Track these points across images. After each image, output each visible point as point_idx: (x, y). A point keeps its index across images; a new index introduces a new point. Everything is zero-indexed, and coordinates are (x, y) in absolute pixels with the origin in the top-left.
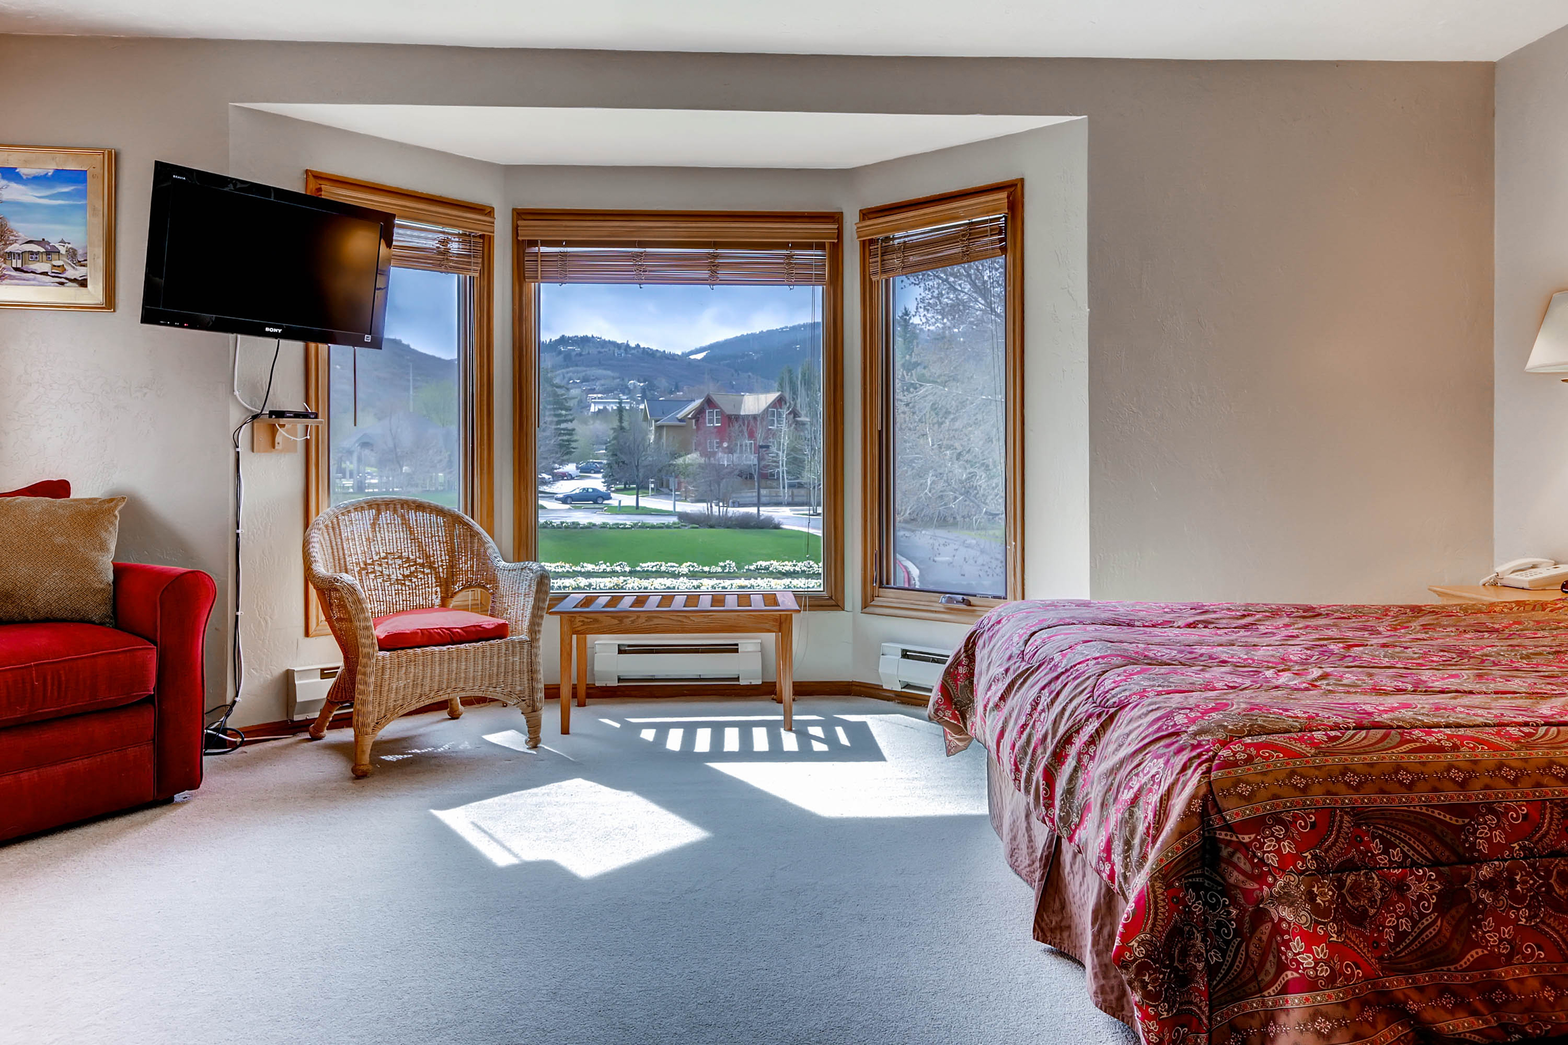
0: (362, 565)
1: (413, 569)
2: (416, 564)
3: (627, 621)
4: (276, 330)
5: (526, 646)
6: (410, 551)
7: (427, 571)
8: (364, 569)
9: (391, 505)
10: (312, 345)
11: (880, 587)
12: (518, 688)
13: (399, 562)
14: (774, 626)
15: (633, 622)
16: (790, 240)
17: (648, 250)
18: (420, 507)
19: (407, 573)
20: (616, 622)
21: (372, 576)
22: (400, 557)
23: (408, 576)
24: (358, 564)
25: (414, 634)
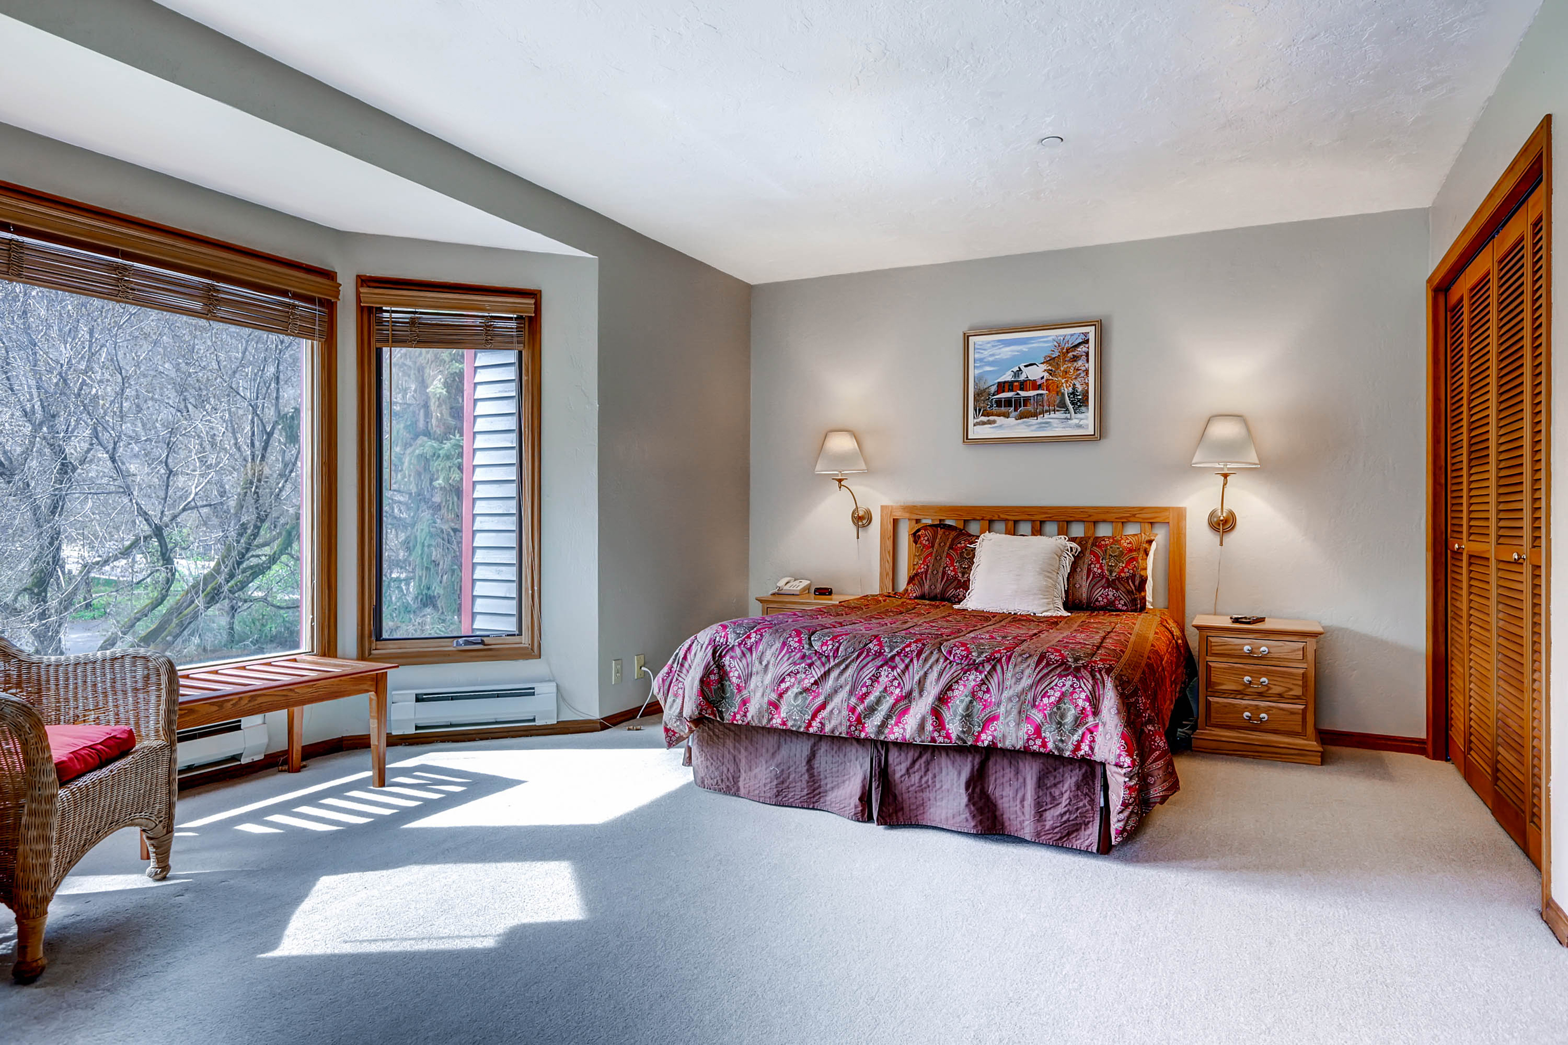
5: (166, 752)
11: (377, 640)
12: (158, 807)
14: (372, 685)
16: (292, 289)
17: (136, 264)
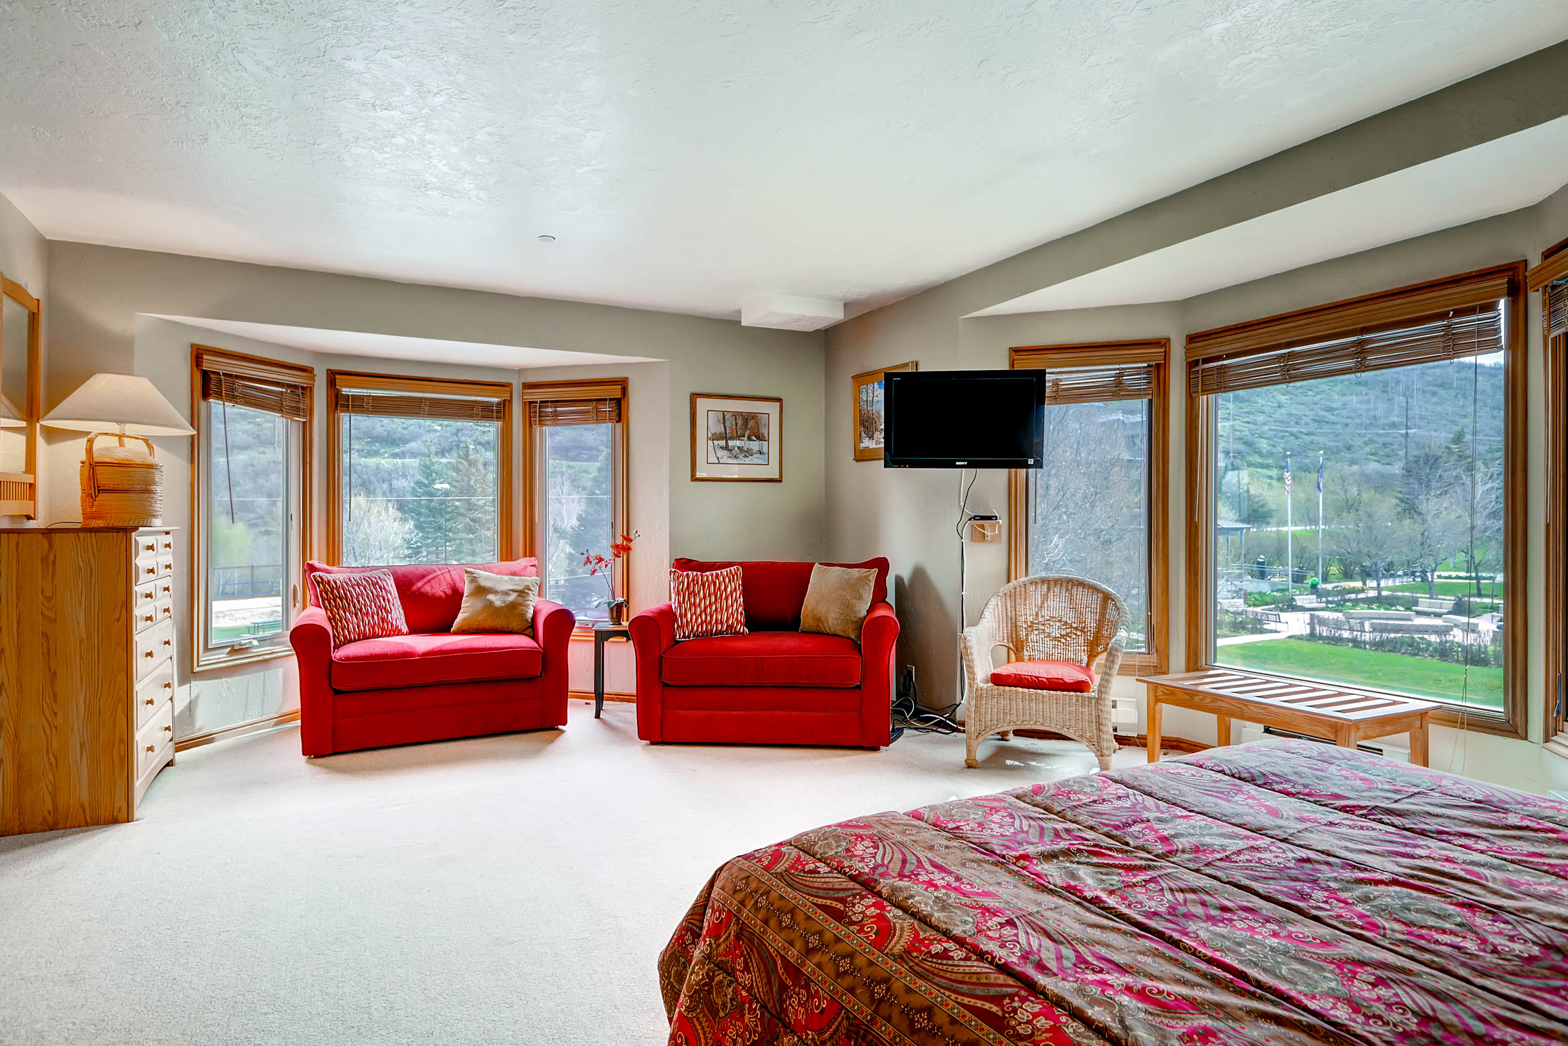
0: (1029, 624)
1: (1069, 630)
2: (1071, 627)
3: (1197, 699)
4: (963, 463)
5: (1093, 701)
6: (1070, 617)
7: (1079, 633)
8: (1030, 627)
9: (1057, 582)
10: (1013, 470)
11: (1564, 720)
12: (1088, 734)
13: (1058, 624)
15: (1201, 700)
18: (1081, 584)
19: (1063, 633)
20: (1188, 697)
21: (1036, 632)
22: (1060, 621)
23: (1064, 635)
24: (1026, 622)
25: (1008, 676)
